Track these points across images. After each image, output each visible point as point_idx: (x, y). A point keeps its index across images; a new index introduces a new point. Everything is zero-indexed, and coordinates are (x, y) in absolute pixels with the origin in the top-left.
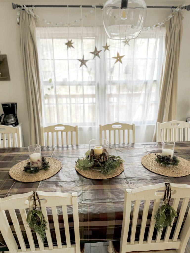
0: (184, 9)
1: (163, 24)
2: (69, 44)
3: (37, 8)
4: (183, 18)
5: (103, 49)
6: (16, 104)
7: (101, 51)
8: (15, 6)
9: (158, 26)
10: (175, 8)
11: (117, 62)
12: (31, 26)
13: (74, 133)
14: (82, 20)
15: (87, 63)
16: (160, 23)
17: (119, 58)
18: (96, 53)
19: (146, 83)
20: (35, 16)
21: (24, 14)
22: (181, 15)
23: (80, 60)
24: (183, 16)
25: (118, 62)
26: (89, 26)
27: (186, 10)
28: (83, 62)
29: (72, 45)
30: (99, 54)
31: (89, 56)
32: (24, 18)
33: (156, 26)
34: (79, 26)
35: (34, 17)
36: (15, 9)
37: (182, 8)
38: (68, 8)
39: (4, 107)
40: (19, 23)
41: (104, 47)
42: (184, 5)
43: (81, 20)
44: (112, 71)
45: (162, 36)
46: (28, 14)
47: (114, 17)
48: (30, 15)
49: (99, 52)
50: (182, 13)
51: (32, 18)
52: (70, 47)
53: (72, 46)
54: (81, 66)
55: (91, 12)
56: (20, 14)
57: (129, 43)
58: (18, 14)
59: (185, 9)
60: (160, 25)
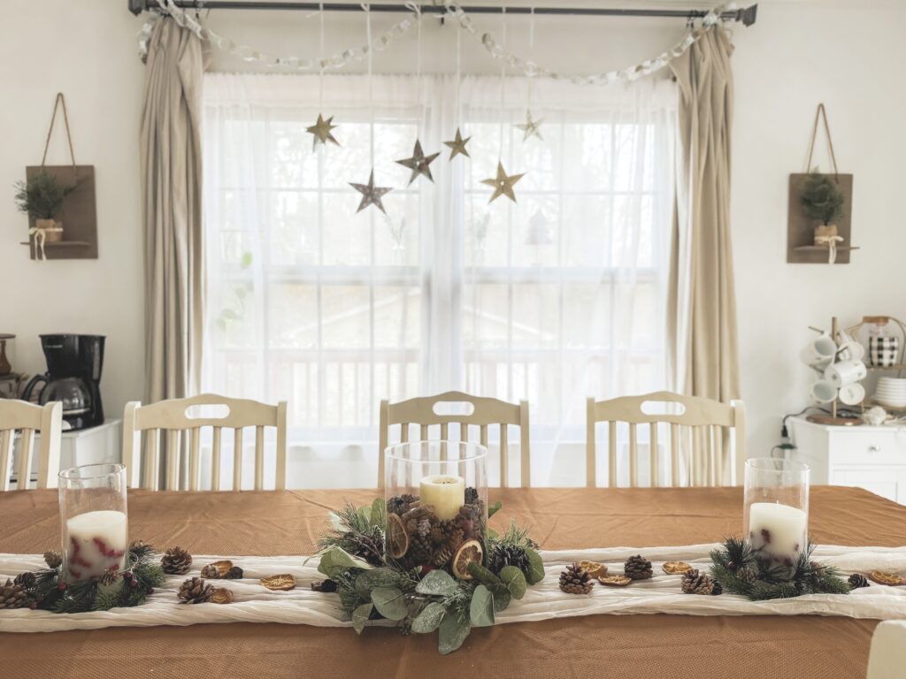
0: (733, 20)
1: (664, 63)
2: (321, 130)
3: (214, 11)
4: (733, 47)
5: (448, 151)
6: (102, 340)
7: (438, 154)
8: (138, 4)
9: (646, 72)
10: (702, 14)
11: (496, 195)
12: (185, 64)
14: (370, 52)
15: (384, 199)
16: (653, 61)
17: (504, 185)
18: (419, 163)
19: (611, 279)
20: (204, 33)
21: (166, 28)
22: (725, 39)
23: (358, 187)
24: (734, 42)
25: (503, 197)
26: (397, 74)
27: (741, 22)
28: (371, 194)
29: (332, 132)
30: (432, 166)
31: (391, 176)
32: (165, 39)
33: (639, 68)
34: (360, 74)
35: (199, 35)
36: (139, 16)
37: (726, 15)
38: (321, 14)
39: (52, 350)
40: (145, 60)
41: (448, 144)
42: (733, 7)
43: (365, 50)
44: (480, 232)
45: (663, 110)
46: (181, 30)
47: (484, 38)
48: (184, 31)
49: (429, 160)
50: (728, 34)
51: (193, 41)
52: (323, 141)
53: (332, 139)
54: (361, 207)
55: (402, 25)
56: (153, 29)
57: (542, 128)
58: (147, 28)
59: (738, 19)
60: (651, 68)
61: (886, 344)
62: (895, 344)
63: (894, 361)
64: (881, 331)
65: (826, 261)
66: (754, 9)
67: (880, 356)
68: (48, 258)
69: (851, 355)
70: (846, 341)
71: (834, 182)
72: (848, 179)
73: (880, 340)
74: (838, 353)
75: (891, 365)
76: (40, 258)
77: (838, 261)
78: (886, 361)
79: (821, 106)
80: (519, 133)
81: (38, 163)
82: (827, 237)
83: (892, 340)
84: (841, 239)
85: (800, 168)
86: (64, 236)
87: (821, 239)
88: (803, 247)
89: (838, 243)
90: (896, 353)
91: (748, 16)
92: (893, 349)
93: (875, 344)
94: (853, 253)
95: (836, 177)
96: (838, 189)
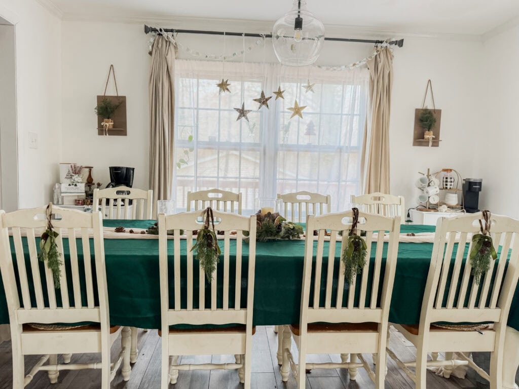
0: (394, 45)
1: (364, 63)
2: (223, 86)
3: (179, 33)
5: (275, 96)
6: (133, 169)
7: (271, 97)
8: (147, 30)
9: (357, 66)
10: (381, 42)
11: (294, 115)
12: (169, 57)
14: (244, 54)
15: (248, 115)
16: (360, 62)
17: (297, 110)
18: (263, 101)
19: (340, 150)
20: (175, 43)
21: (160, 41)
22: (390, 52)
23: (237, 110)
24: (394, 55)
25: (297, 116)
27: (397, 46)
28: (242, 112)
29: (228, 87)
30: (268, 102)
31: (251, 105)
32: (160, 45)
33: (354, 65)
34: (240, 62)
36: (148, 34)
37: (391, 43)
38: (224, 36)
39: (116, 173)
40: (151, 53)
41: (275, 93)
42: (394, 40)
43: (242, 53)
44: (287, 129)
45: (364, 81)
46: (166, 41)
48: (168, 42)
49: (267, 100)
50: (391, 50)
51: (172, 47)
52: (224, 91)
53: (227, 89)
54: (239, 118)
55: (257, 42)
56: (155, 40)
57: (313, 88)
58: (152, 40)
59: (396, 45)
60: (359, 65)
61: (449, 180)
62: (453, 180)
63: (452, 187)
64: (449, 175)
65: (428, 146)
66: (402, 41)
67: (446, 185)
68: (109, 135)
69: (434, 184)
70: (433, 178)
71: (434, 113)
72: (439, 111)
73: (447, 178)
74: (429, 184)
75: (450, 188)
76: (106, 135)
77: (433, 146)
78: (448, 187)
79: (430, 81)
80: (304, 90)
81: (103, 94)
82: (429, 135)
83: (451, 178)
84: (434, 137)
85: (420, 107)
86: (114, 126)
87: (426, 136)
88: (419, 139)
89: (433, 139)
90: (452, 184)
91: (400, 43)
92: (451, 182)
93: (445, 180)
94: (440, 142)
95: (434, 110)
96: (435, 116)
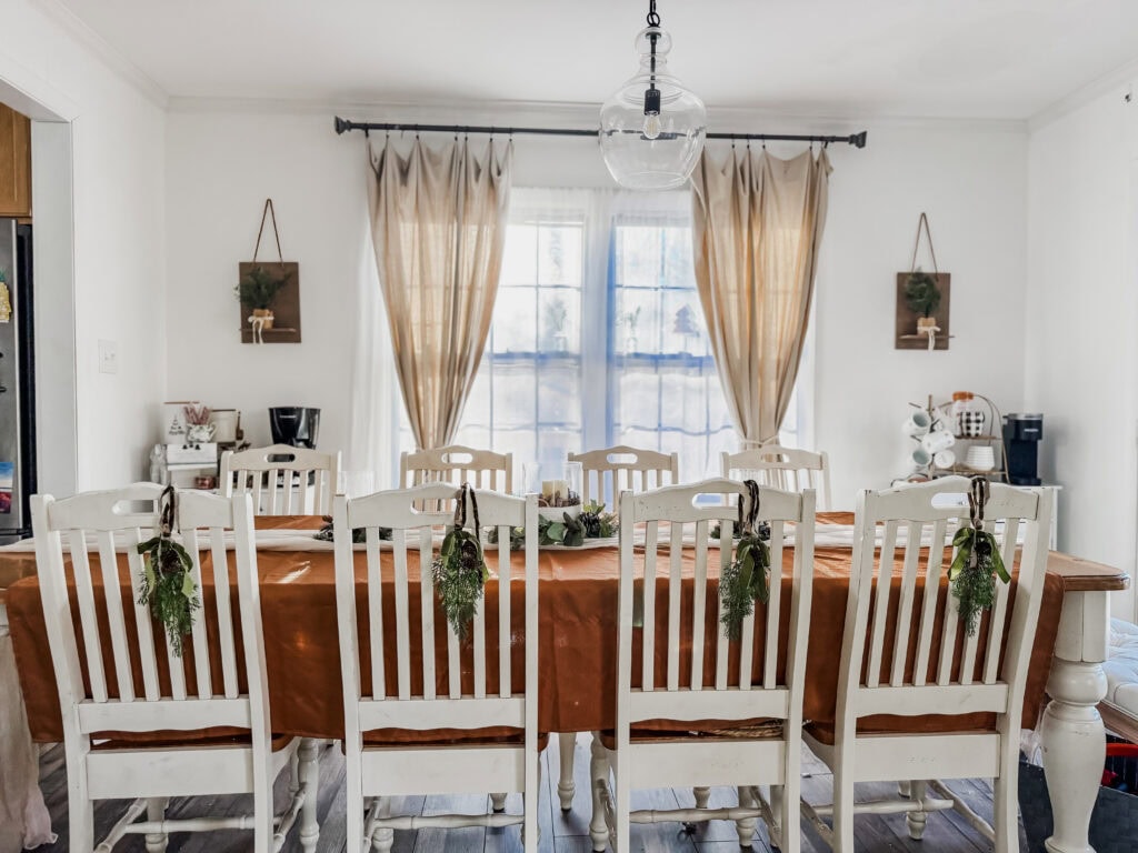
0: (847, 143)
3: (406, 132)
6: (318, 411)
8: (341, 126)
13: (501, 474)
26: (562, 188)
27: (853, 145)
36: (343, 134)
39: (284, 420)
42: (847, 133)
59: (851, 143)
61: (973, 418)
62: (981, 418)
63: (980, 432)
64: (968, 406)
65: (926, 347)
66: (864, 134)
67: (968, 428)
68: (265, 341)
69: (943, 427)
70: (938, 414)
71: (934, 280)
72: (947, 277)
73: (969, 414)
74: (932, 426)
75: (977, 435)
76: (258, 341)
77: (936, 348)
78: (973, 432)
79: (924, 215)
81: (251, 260)
82: (927, 327)
83: (977, 414)
84: (938, 329)
85: (906, 269)
86: (275, 324)
87: (921, 329)
88: (908, 337)
89: (936, 333)
90: (981, 425)
91: (859, 140)
92: (978, 421)
93: (964, 418)
94: (951, 340)
95: (936, 276)
96: (938, 285)
